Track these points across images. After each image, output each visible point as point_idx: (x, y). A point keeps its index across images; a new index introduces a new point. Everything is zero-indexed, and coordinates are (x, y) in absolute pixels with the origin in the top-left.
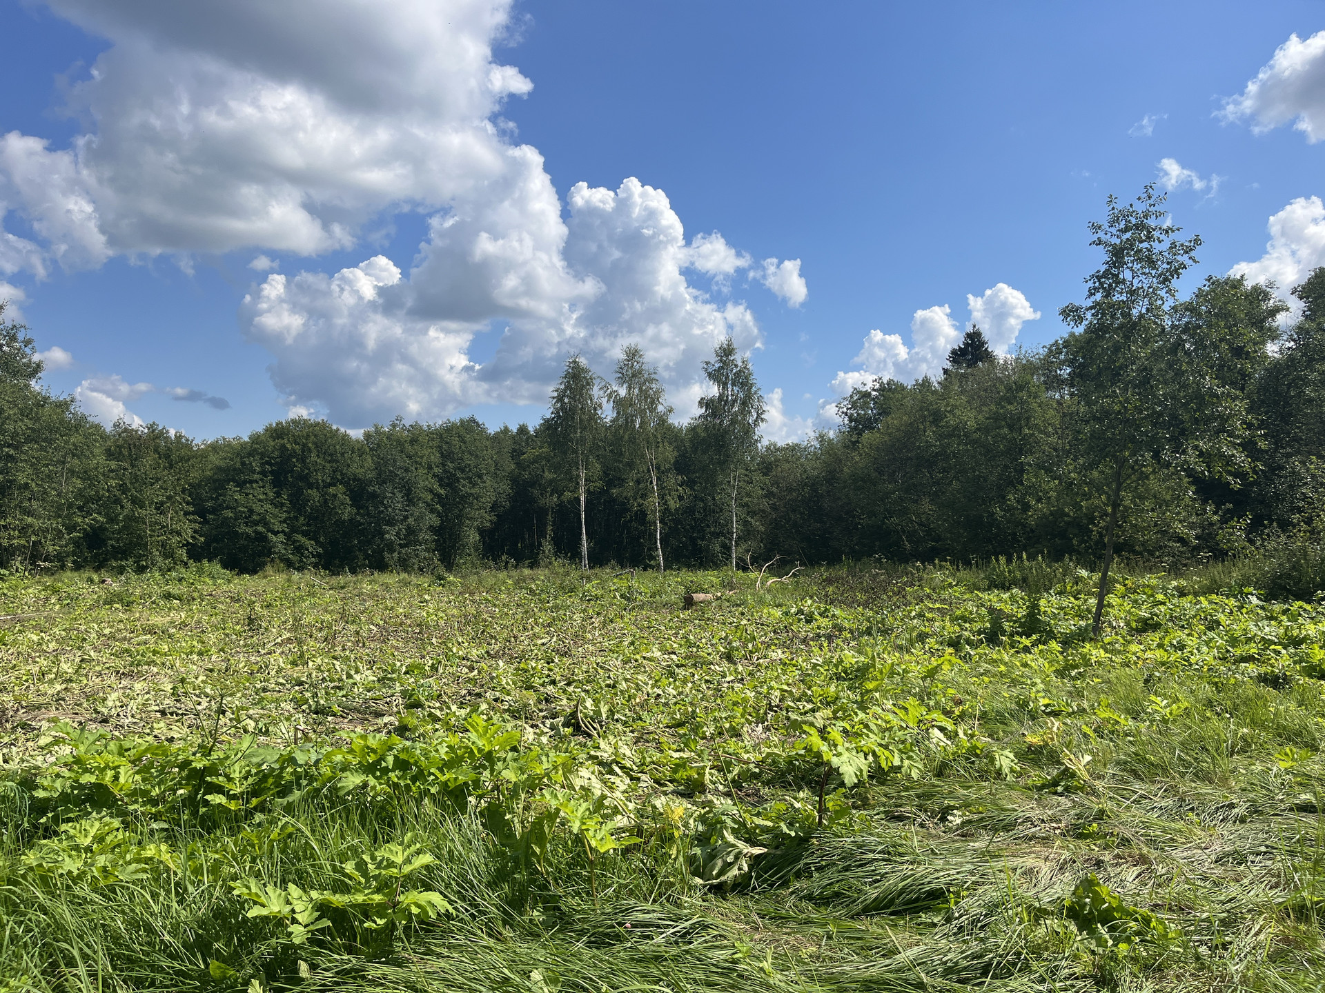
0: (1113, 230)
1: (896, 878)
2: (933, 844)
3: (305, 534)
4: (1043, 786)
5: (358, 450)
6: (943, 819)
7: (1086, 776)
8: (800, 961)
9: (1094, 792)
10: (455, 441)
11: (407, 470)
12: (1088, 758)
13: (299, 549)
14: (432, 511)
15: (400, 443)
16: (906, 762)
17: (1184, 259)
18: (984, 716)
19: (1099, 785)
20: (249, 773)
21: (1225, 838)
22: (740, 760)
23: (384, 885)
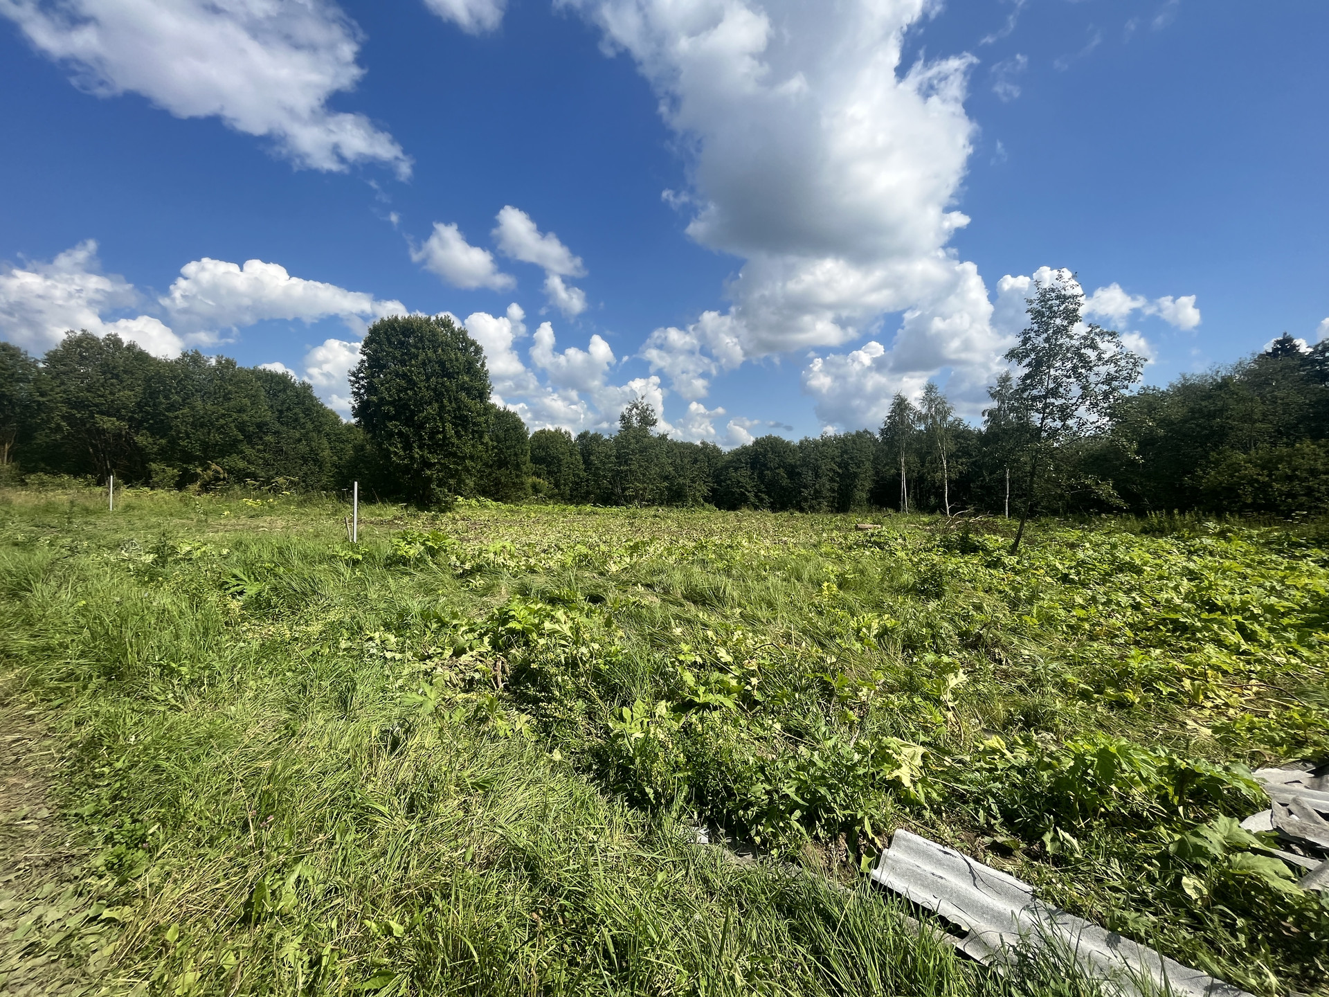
5: (794, 449)
10: (852, 443)
14: (833, 481)
15: (817, 446)
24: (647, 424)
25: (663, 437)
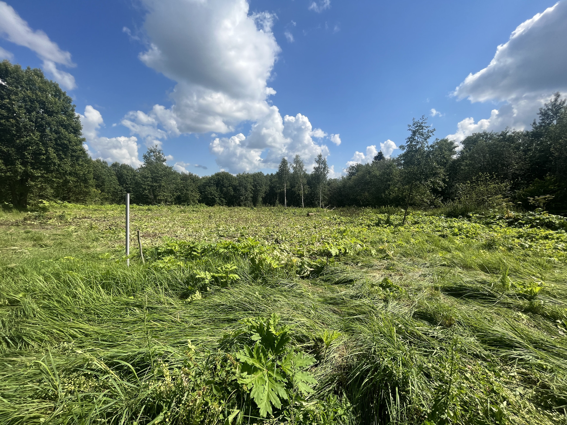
0: (414, 127)
1: (342, 276)
2: (353, 270)
3: (223, 198)
4: (382, 258)
5: (235, 179)
6: (357, 265)
7: (392, 256)
8: (318, 293)
9: (393, 260)
10: (257, 177)
11: (246, 184)
12: (393, 252)
13: (222, 201)
14: (251, 193)
15: (244, 178)
16: (350, 252)
17: (431, 134)
18: (371, 242)
19: (395, 258)
20: (202, 248)
21: (423, 271)
22: (313, 250)
23: (226, 273)
24: (161, 161)
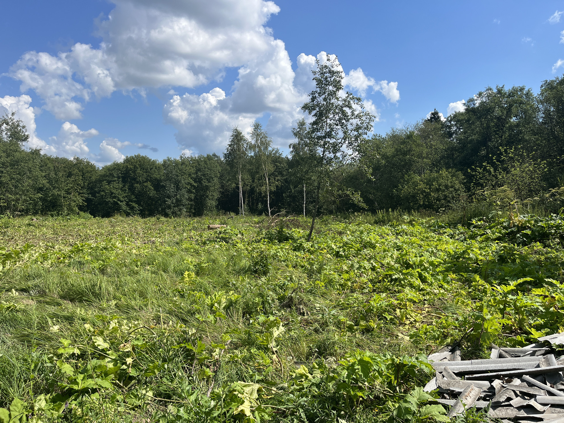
5: (159, 167)
14: (190, 192)
15: (177, 164)
24: (18, 139)
25: (36, 153)
